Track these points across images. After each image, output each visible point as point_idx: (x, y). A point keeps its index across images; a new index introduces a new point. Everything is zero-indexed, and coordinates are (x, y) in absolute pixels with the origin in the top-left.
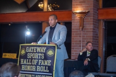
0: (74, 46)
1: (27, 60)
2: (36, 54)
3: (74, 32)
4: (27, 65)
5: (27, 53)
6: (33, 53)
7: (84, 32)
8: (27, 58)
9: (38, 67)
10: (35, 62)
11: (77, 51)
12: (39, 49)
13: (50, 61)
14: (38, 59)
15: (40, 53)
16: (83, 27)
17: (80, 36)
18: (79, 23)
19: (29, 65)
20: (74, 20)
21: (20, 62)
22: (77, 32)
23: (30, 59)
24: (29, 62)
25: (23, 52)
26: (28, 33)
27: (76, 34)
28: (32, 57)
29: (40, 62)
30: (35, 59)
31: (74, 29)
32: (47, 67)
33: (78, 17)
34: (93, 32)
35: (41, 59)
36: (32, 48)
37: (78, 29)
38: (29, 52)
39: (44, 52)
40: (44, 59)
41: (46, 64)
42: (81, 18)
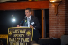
0: (51, 28)
1: (14, 39)
2: (19, 34)
3: (51, 17)
4: (14, 42)
5: (13, 34)
6: (17, 33)
7: (59, 16)
8: (13, 37)
9: (20, 43)
10: (19, 40)
11: (54, 31)
12: (21, 31)
13: (29, 39)
14: (21, 38)
15: (22, 33)
16: (58, 13)
17: (56, 20)
18: (54, 10)
19: (15, 42)
20: (51, 7)
21: (9, 40)
22: (53, 17)
23: (15, 38)
24: (14, 40)
25: (11, 33)
26: (14, 20)
27: (52, 18)
28: (16, 36)
29: (22, 40)
30: (18, 38)
31: (51, 15)
32: (27, 43)
33: (53, 5)
34: (65, 16)
35: (23, 38)
36: (17, 30)
37: (54, 15)
38: (14, 33)
39: (25, 33)
40: (24, 38)
41: (26, 41)
42: (55, 6)
